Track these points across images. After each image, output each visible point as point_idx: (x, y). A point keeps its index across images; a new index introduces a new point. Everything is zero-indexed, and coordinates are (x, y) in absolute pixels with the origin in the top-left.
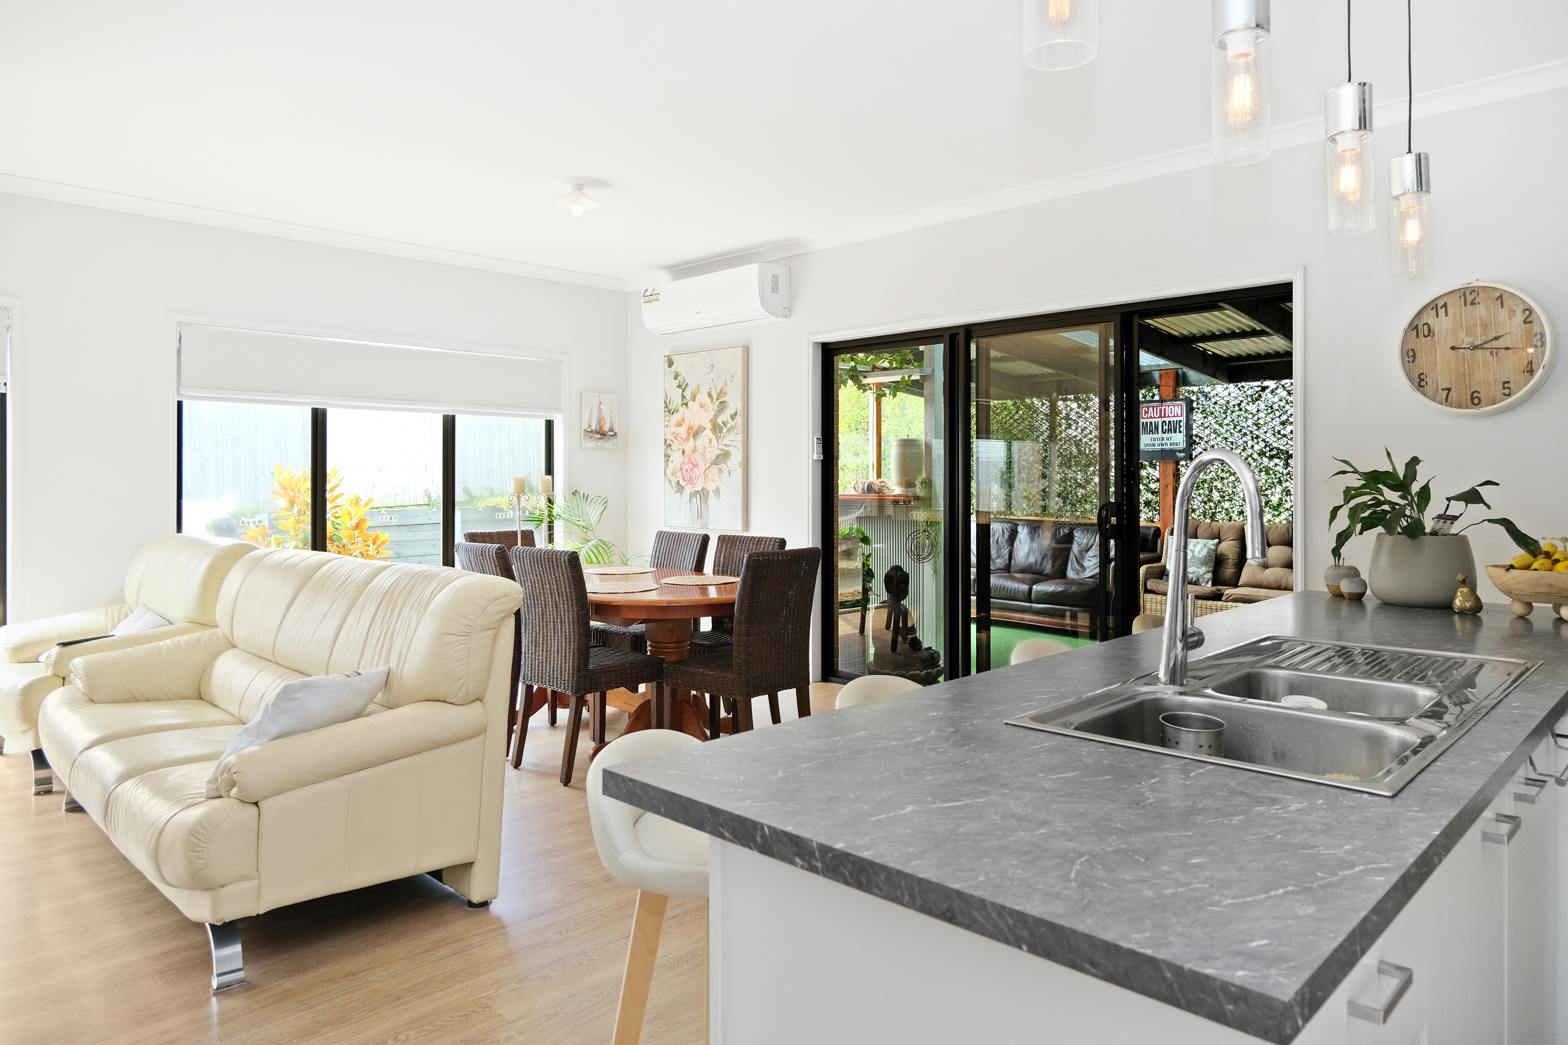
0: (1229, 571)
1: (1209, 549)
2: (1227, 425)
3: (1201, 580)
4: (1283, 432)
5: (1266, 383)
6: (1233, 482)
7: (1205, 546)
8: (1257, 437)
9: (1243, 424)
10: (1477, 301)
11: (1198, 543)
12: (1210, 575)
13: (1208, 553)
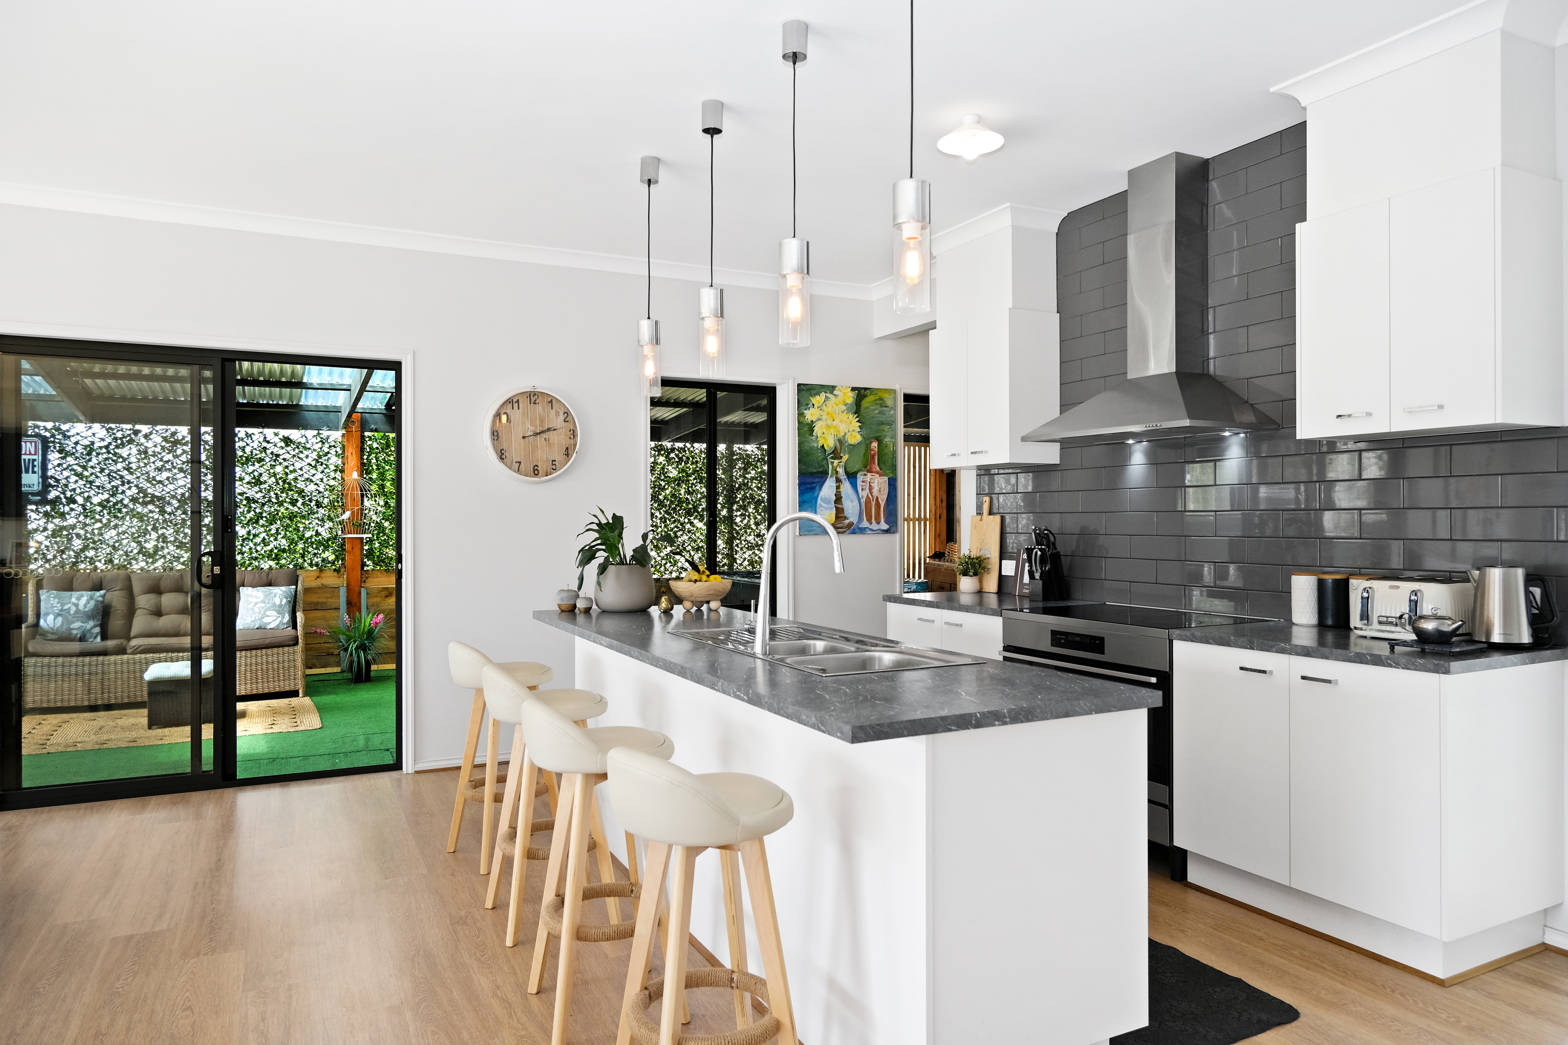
0: (116, 623)
1: (97, 601)
2: (92, 467)
3: (88, 635)
4: (158, 478)
5: (138, 427)
6: (100, 529)
7: (91, 598)
8: (129, 482)
9: (112, 468)
10: (537, 402)
11: (82, 596)
12: (97, 630)
13: (96, 606)
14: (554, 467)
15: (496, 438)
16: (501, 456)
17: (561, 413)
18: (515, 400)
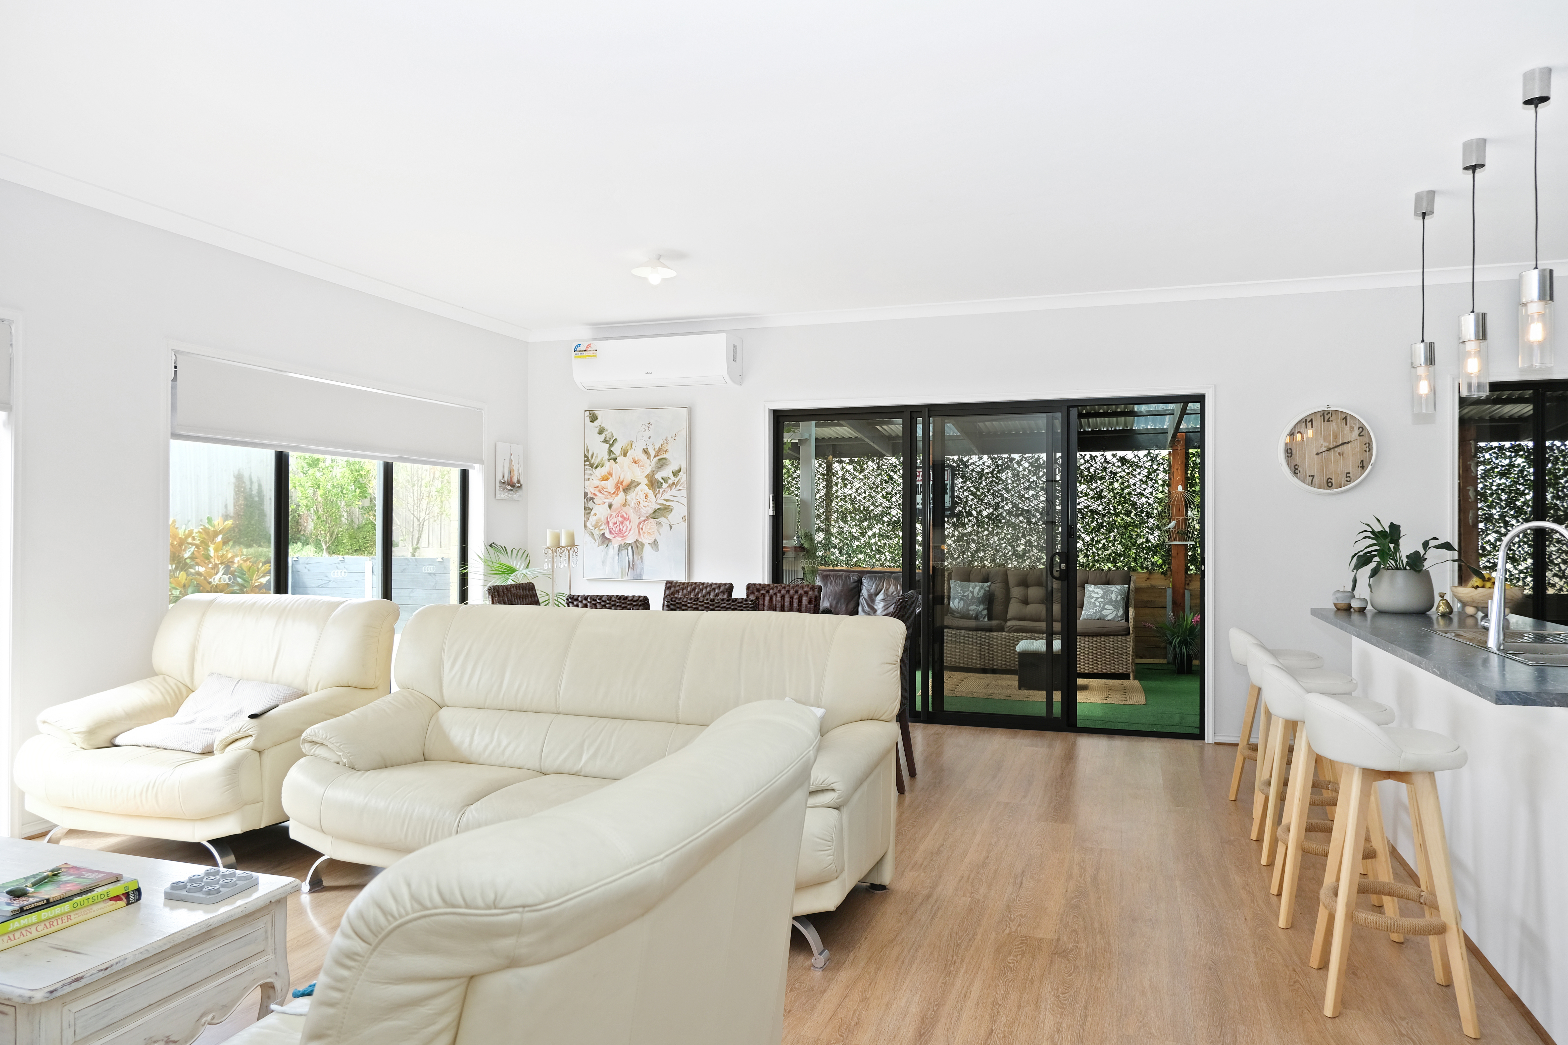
0: (998, 608)
1: (985, 590)
2: (983, 488)
3: (980, 616)
4: (1026, 496)
5: (1013, 456)
6: (987, 535)
7: (982, 588)
8: (1006, 499)
9: (995, 489)
10: (1331, 419)
11: (976, 586)
12: (985, 612)
13: (984, 594)
14: (1348, 479)
15: (1289, 455)
16: (1295, 471)
17: (1356, 428)
18: (1309, 420)
